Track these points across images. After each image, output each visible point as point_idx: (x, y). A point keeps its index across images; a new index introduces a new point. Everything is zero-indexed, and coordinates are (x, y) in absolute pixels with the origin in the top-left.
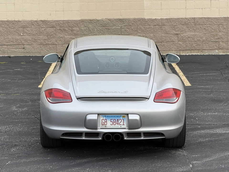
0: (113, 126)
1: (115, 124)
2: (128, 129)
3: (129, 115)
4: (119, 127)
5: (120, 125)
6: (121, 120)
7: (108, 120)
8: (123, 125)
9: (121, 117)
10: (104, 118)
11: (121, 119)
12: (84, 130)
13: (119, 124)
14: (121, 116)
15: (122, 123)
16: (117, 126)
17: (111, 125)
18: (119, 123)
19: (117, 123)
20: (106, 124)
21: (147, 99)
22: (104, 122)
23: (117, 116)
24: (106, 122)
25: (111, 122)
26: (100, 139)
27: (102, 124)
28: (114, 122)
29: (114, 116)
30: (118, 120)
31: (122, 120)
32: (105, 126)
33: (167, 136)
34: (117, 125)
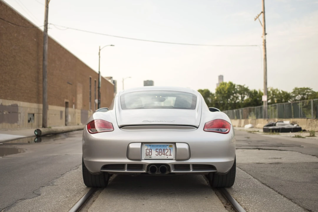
0: (159, 157)
1: (160, 154)
2: (175, 160)
3: (176, 143)
4: (166, 157)
5: (166, 155)
6: (167, 150)
7: (153, 150)
8: (170, 155)
9: (168, 147)
10: (149, 147)
11: (168, 148)
12: (126, 161)
13: (165, 155)
14: (167, 145)
15: (169, 153)
16: (163, 157)
17: (157, 156)
18: (165, 153)
19: (164, 153)
20: (150, 154)
21: (196, 128)
22: (148, 152)
23: (163, 146)
24: (151, 152)
25: (156, 152)
26: (144, 171)
27: (146, 155)
28: (160, 152)
29: (160, 146)
30: (164, 150)
31: (169, 150)
32: (150, 156)
33: (219, 170)
34: (163, 155)
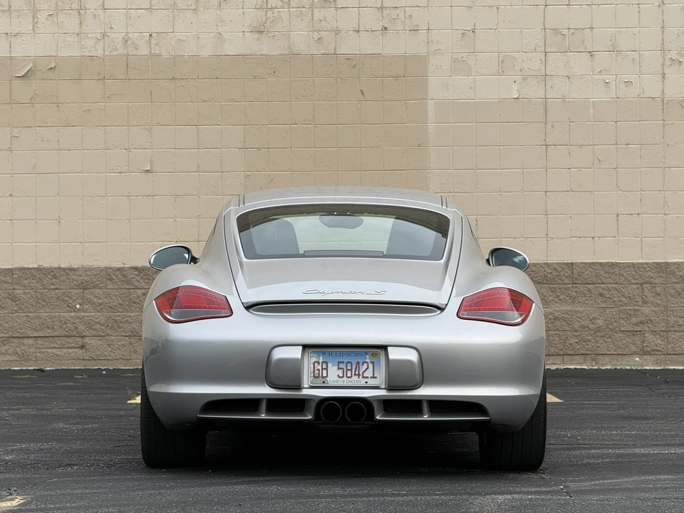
0: (345, 382)
1: (349, 375)
2: (385, 389)
3: (389, 348)
4: (362, 382)
5: (363, 377)
6: (366, 365)
7: (330, 365)
8: (374, 377)
9: (368, 356)
10: (321, 357)
11: (368, 360)
12: (265, 390)
13: (361, 377)
14: (366, 354)
15: (369, 373)
16: (355, 380)
17: (340, 379)
18: (361, 373)
19: (357, 373)
20: (325, 375)
21: (439, 312)
22: (319, 370)
23: (357, 354)
24: (327, 369)
25: (339, 369)
26: (310, 417)
27: (314, 377)
28: (347, 370)
29: (349, 354)
30: (358, 363)
31: (371, 365)
32: (323, 380)
34: (355, 378)
